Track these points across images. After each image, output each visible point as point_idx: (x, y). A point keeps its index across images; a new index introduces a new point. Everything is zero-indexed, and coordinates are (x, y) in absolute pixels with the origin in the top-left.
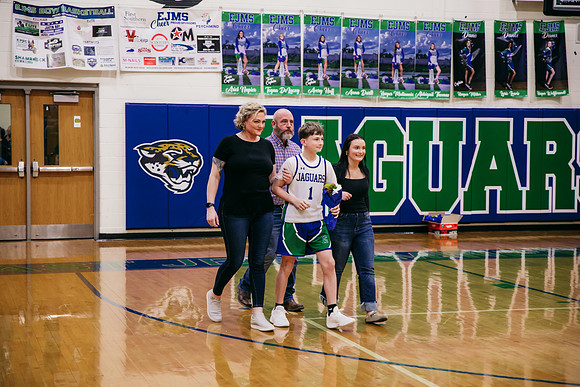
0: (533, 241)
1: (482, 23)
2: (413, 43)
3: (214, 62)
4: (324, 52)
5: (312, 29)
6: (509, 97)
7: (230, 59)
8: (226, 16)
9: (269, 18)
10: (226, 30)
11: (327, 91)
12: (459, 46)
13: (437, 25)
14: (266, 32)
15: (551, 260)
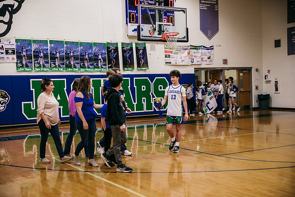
0: (139, 122)
1: (117, 43)
2: (92, 51)
3: (13, 59)
4: (58, 54)
5: (53, 45)
6: (128, 70)
7: (19, 57)
8: (17, 41)
9: (35, 41)
10: (17, 46)
11: (60, 69)
12: (109, 52)
13: (101, 44)
14: (34, 47)
15: (145, 129)
